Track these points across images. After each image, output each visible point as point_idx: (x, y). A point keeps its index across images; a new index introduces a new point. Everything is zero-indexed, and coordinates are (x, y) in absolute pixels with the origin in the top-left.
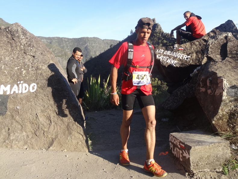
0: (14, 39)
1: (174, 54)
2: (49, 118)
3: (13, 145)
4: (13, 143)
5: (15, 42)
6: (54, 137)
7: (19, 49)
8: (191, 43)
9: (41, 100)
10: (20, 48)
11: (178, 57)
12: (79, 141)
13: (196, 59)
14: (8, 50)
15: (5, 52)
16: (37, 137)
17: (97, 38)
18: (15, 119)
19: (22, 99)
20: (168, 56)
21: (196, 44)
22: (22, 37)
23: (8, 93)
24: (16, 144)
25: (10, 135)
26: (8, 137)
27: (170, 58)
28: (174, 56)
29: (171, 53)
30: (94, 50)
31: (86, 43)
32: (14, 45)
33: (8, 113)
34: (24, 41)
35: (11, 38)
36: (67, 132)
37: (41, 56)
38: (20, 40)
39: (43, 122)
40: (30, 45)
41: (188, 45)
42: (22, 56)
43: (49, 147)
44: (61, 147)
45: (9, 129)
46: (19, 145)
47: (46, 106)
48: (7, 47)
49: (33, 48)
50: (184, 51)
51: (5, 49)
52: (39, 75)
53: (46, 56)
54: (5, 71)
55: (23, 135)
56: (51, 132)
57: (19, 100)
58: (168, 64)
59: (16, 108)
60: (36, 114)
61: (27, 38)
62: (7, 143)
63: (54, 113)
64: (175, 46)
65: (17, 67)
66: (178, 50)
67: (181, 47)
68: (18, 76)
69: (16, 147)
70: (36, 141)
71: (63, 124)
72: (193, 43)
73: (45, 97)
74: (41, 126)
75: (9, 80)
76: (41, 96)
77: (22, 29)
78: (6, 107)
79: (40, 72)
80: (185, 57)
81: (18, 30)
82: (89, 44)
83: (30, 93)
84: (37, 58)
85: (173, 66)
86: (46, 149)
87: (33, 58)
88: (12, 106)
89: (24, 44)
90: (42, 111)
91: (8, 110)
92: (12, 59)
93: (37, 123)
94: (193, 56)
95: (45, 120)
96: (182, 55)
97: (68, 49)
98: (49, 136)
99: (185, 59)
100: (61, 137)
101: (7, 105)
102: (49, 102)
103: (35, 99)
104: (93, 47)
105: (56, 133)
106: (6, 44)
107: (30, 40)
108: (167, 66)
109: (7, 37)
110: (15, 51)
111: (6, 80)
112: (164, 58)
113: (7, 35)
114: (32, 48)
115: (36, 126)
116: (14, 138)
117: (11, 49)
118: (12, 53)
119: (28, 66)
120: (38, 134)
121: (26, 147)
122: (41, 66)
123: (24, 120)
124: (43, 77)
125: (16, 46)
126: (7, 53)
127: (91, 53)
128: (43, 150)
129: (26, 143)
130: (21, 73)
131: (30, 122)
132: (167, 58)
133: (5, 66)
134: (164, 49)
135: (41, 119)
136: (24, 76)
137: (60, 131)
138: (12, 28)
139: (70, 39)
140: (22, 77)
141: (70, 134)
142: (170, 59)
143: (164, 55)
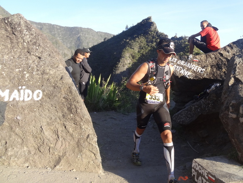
0: (15, 33)
1: (188, 65)
2: (56, 133)
3: (11, 162)
4: (12, 159)
5: (16, 38)
6: (61, 155)
7: (21, 47)
8: (207, 56)
9: (47, 111)
10: (23, 46)
11: (192, 69)
12: (90, 161)
13: (210, 73)
14: (6, 47)
15: (4, 49)
16: (40, 154)
17: (91, 30)
18: (14, 132)
19: (24, 107)
20: (182, 66)
21: (211, 57)
22: (25, 32)
24: (15, 161)
25: (8, 150)
26: (4, 152)
27: (184, 68)
28: (188, 66)
29: (185, 63)
30: (87, 41)
31: (79, 33)
32: (15, 41)
33: (6, 124)
34: (28, 38)
35: (11, 32)
36: (77, 150)
37: (48, 58)
38: (23, 35)
39: (49, 137)
40: (35, 43)
41: (203, 57)
42: (25, 55)
43: (55, 166)
44: (70, 166)
45: (6, 142)
46: (18, 162)
47: (53, 118)
48: (5, 42)
49: (40, 47)
50: (199, 63)
51: (3, 45)
52: (45, 80)
53: (54, 59)
54: (3, 73)
55: (24, 151)
56: (58, 148)
57: (20, 109)
58: (181, 75)
59: (15, 118)
60: (41, 127)
61: (32, 35)
62: (4, 159)
63: (62, 127)
64: (189, 57)
65: (18, 68)
66: (193, 61)
67: (196, 58)
68: (20, 80)
69: (15, 165)
70: (40, 158)
71: (73, 140)
72: (208, 55)
73: (52, 108)
74: (46, 141)
75: (7, 83)
76: (47, 106)
77: (26, 22)
78: (3, 117)
79: (46, 77)
80: (200, 69)
81: (21, 23)
82: (83, 34)
83: (34, 101)
84: (43, 60)
85: (187, 77)
86: (51, 168)
87: (38, 59)
88: (11, 115)
89: (27, 41)
90: (48, 124)
91: (6, 120)
92: (12, 58)
93: (41, 138)
94: (208, 70)
95: (51, 134)
96: (196, 67)
97: (60, 38)
98: (56, 153)
99: (199, 72)
100: (69, 155)
101: (4, 113)
102: (56, 113)
103: (40, 109)
104: (86, 38)
105: (63, 149)
106: (4, 39)
107: (35, 36)
108: (179, 77)
109: (6, 30)
110: (15, 48)
111: (4, 84)
112: (177, 68)
113: (5, 27)
114: (37, 48)
115: (40, 140)
116: (12, 153)
117: (11, 46)
118: (12, 51)
119: (33, 69)
120: (42, 150)
121: (27, 165)
122: (48, 71)
123: (25, 133)
124: (50, 84)
125: (17, 43)
126: (6, 50)
127: (84, 44)
128: (48, 169)
129: (27, 160)
130: (23, 76)
131: (33, 136)
132: (180, 68)
133: (3, 66)
134: (177, 58)
135: (47, 133)
136: (27, 81)
137: (69, 148)
138: (13, 20)
139: (62, 27)
140: (25, 81)
141: (81, 151)
142: (184, 70)
143: (178, 65)
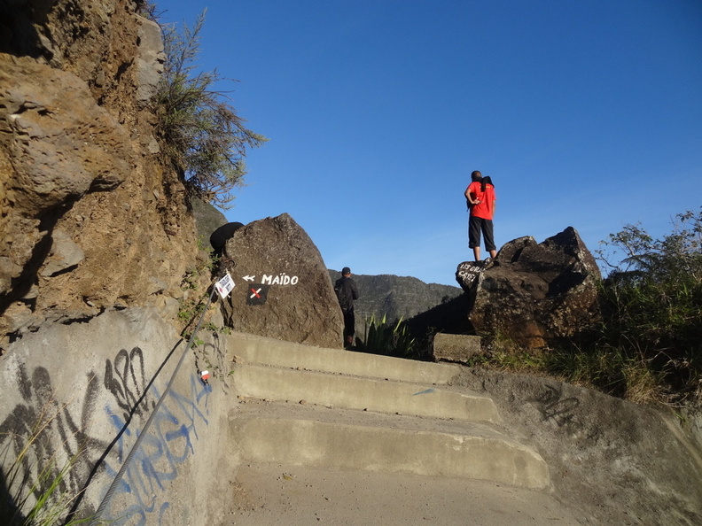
2: (306, 312)
3: (268, 334)
5: (282, 233)
6: (309, 332)
7: (285, 240)
9: (301, 294)
10: (287, 239)
14: (274, 241)
15: (272, 242)
16: (291, 330)
18: (272, 310)
19: (282, 290)
22: (290, 228)
23: (269, 283)
24: (271, 333)
25: (266, 325)
26: (263, 326)
32: (281, 236)
33: (267, 302)
34: (291, 233)
35: (279, 229)
36: (322, 328)
37: (307, 248)
38: (288, 231)
39: (300, 316)
40: (297, 236)
42: (288, 247)
43: (302, 341)
44: (314, 342)
45: (266, 319)
47: (305, 300)
48: (273, 237)
49: (300, 240)
51: (271, 239)
52: (302, 267)
53: (311, 250)
54: (269, 261)
55: (279, 327)
56: (307, 326)
57: (279, 291)
59: (275, 298)
60: (294, 307)
61: (295, 230)
63: (311, 307)
65: (281, 258)
68: (281, 268)
70: (290, 333)
71: (320, 320)
73: (305, 291)
74: (297, 319)
75: (271, 270)
77: (291, 220)
79: (303, 265)
81: (287, 221)
83: (291, 285)
84: (302, 251)
86: (299, 342)
87: (298, 250)
88: (272, 296)
89: (291, 235)
90: (300, 305)
91: (268, 300)
92: (277, 249)
93: (293, 316)
95: (302, 313)
98: (304, 330)
100: (315, 333)
101: (267, 294)
102: (308, 296)
103: (295, 292)
105: (311, 327)
106: (273, 235)
107: (297, 231)
109: (275, 228)
110: (281, 242)
111: (269, 270)
113: (275, 225)
114: (298, 240)
115: (292, 318)
116: (269, 327)
117: (277, 240)
118: (278, 244)
119: (293, 258)
120: (293, 327)
122: (305, 260)
123: (281, 311)
124: (306, 271)
125: (283, 237)
126: (273, 244)
130: (284, 265)
131: (287, 314)
133: (270, 256)
135: (298, 312)
136: (287, 268)
137: (316, 327)
138: (281, 218)
140: (285, 269)
